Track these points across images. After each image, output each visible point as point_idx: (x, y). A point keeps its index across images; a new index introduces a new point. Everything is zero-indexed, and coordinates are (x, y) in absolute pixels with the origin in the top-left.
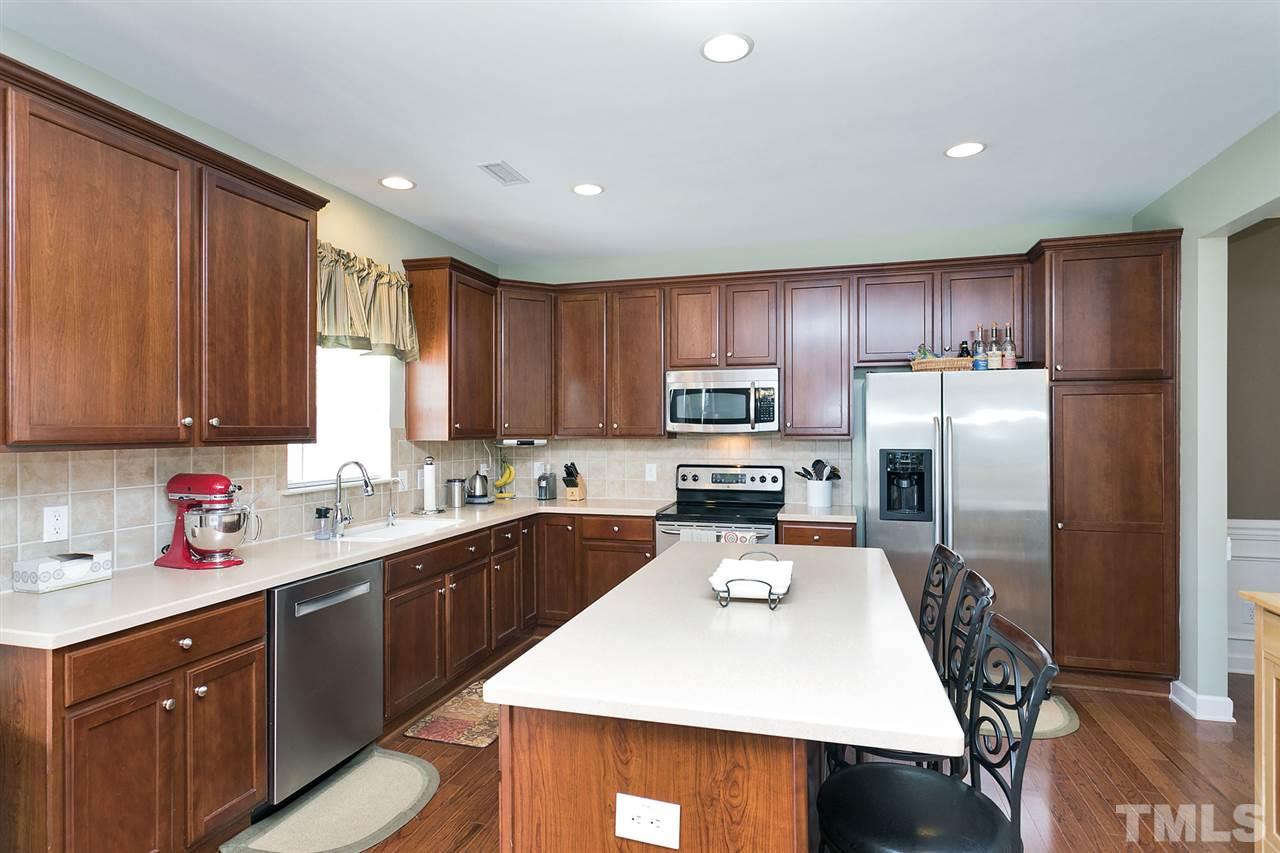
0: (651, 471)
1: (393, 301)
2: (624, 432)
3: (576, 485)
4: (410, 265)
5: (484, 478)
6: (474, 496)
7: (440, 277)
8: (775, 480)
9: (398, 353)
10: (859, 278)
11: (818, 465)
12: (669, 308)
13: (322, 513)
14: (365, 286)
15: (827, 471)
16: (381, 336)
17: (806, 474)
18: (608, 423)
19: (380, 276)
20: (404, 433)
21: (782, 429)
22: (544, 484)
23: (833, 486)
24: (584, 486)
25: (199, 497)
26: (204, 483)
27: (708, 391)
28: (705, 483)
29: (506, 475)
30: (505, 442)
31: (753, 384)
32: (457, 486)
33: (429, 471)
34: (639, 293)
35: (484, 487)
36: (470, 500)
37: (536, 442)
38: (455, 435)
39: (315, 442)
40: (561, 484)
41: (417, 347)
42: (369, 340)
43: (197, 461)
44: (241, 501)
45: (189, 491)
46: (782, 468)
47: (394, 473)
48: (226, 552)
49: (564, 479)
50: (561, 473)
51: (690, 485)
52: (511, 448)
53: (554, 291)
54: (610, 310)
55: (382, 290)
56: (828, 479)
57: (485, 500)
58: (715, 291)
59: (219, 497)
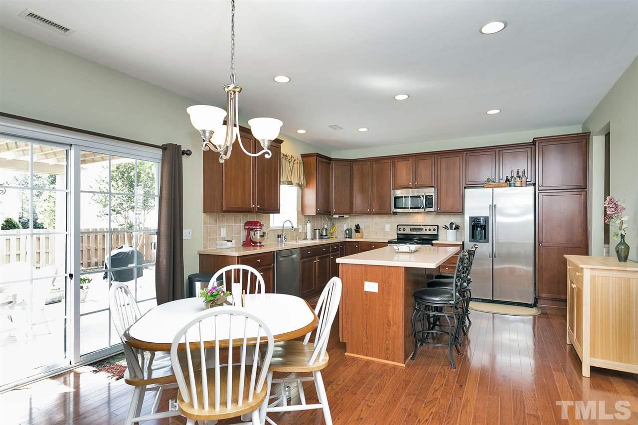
0: (388, 228)
1: (298, 168)
2: (377, 212)
3: (359, 232)
4: (303, 156)
5: (326, 229)
6: (323, 236)
7: (313, 160)
8: (434, 230)
9: (299, 185)
10: (466, 154)
11: (452, 224)
12: (394, 166)
13: (279, 236)
14: (290, 164)
15: (454, 226)
16: (295, 181)
17: (446, 227)
18: (372, 209)
19: (295, 161)
20: (301, 213)
21: (436, 210)
22: (347, 232)
23: (457, 231)
24: (362, 232)
25: (254, 227)
26: (255, 223)
27: (411, 197)
28: (408, 231)
29: (334, 229)
30: (334, 216)
31: (425, 194)
32: (317, 231)
33: (309, 225)
34: (382, 161)
35: (326, 233)
36: (321, 237)
37: (345, 216)
38: (318, 213)
39: (279, 213)
40: (353, 231)
41: (305, 184)
42: (292, 182)
43: (252, 218)
44: (264, 229)
45: (251, 226)
46: (437, 226)
47: (298, 226)
48: (260, 243)
49: (355, 230)
50: (354, 228)
51: (402, 232)
52: (336, 218)
53: (351, 162)
54: (372, 167)
55: (295, 165)
56: (455, 229)
57: (327, 237)
58: (411, 160)
59: (258, 227)
